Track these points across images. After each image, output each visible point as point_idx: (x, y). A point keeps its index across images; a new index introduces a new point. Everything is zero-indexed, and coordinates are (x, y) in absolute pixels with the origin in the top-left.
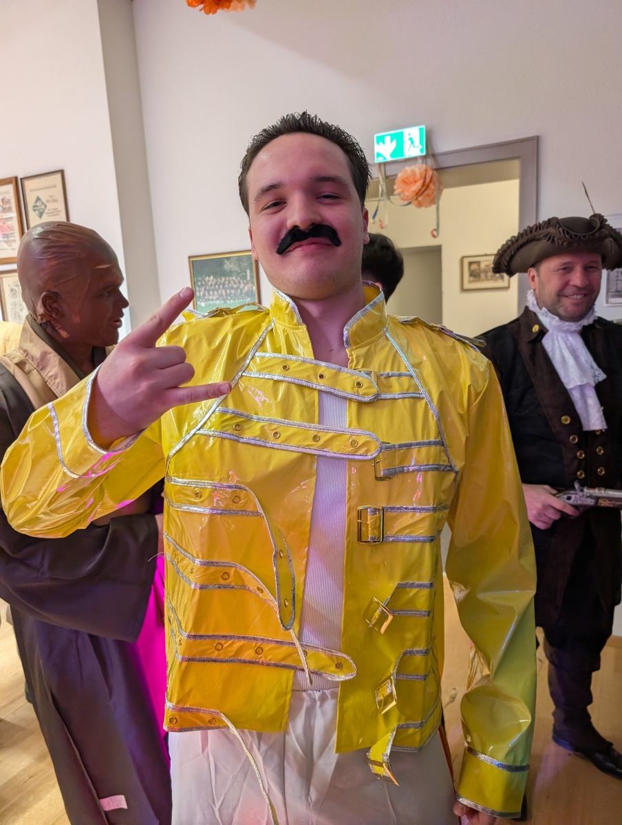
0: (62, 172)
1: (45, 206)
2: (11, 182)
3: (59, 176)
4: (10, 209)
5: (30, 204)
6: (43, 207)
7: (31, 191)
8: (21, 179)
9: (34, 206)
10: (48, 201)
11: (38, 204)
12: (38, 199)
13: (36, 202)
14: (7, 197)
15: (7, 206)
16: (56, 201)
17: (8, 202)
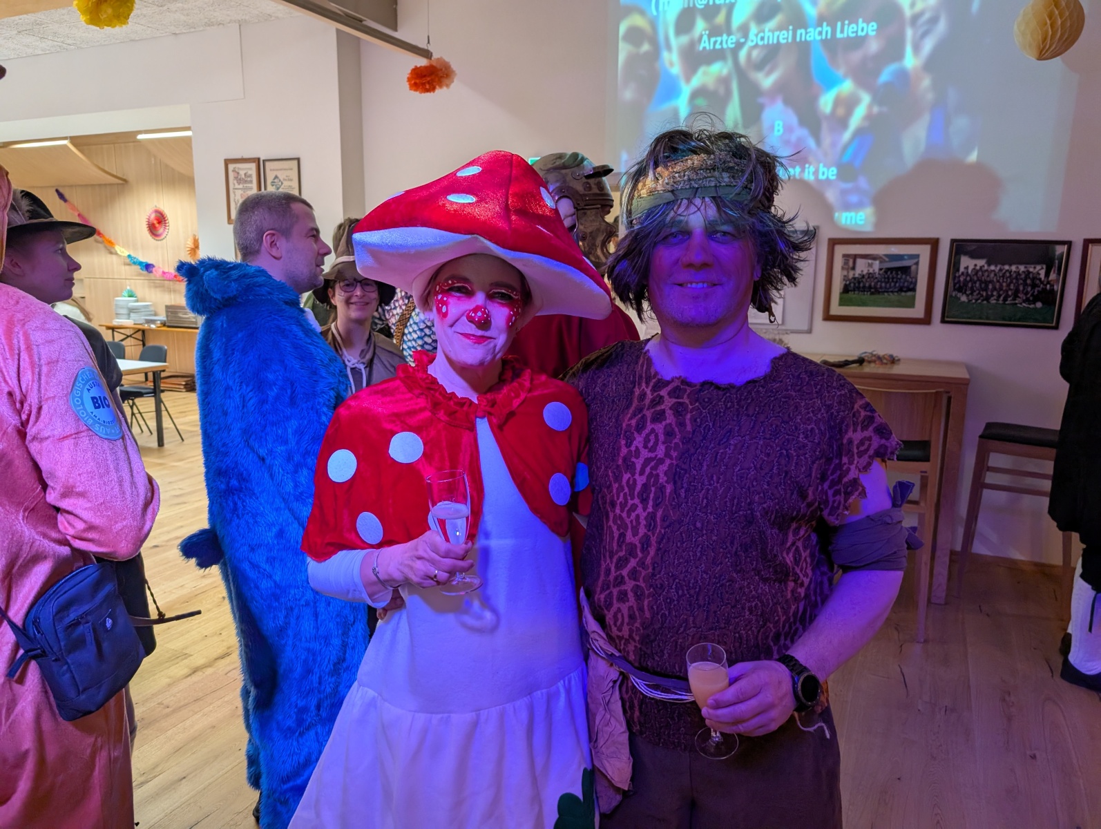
0: (298, 160)
1: (282, 183)
2: (254, 162)
3: (296, 162)
4: (251, 182)
5: (270, 179)
6: (280, 183)
7: (271, 170)
8: (264, 161)
9: (272, 182)
10: (284, 180)
11: (276, 181)
12: (276, 177)
13: (274, 179)
14: (250, 172)
15: (249, 179)
16: (291, 180)
17: (250, 176)
